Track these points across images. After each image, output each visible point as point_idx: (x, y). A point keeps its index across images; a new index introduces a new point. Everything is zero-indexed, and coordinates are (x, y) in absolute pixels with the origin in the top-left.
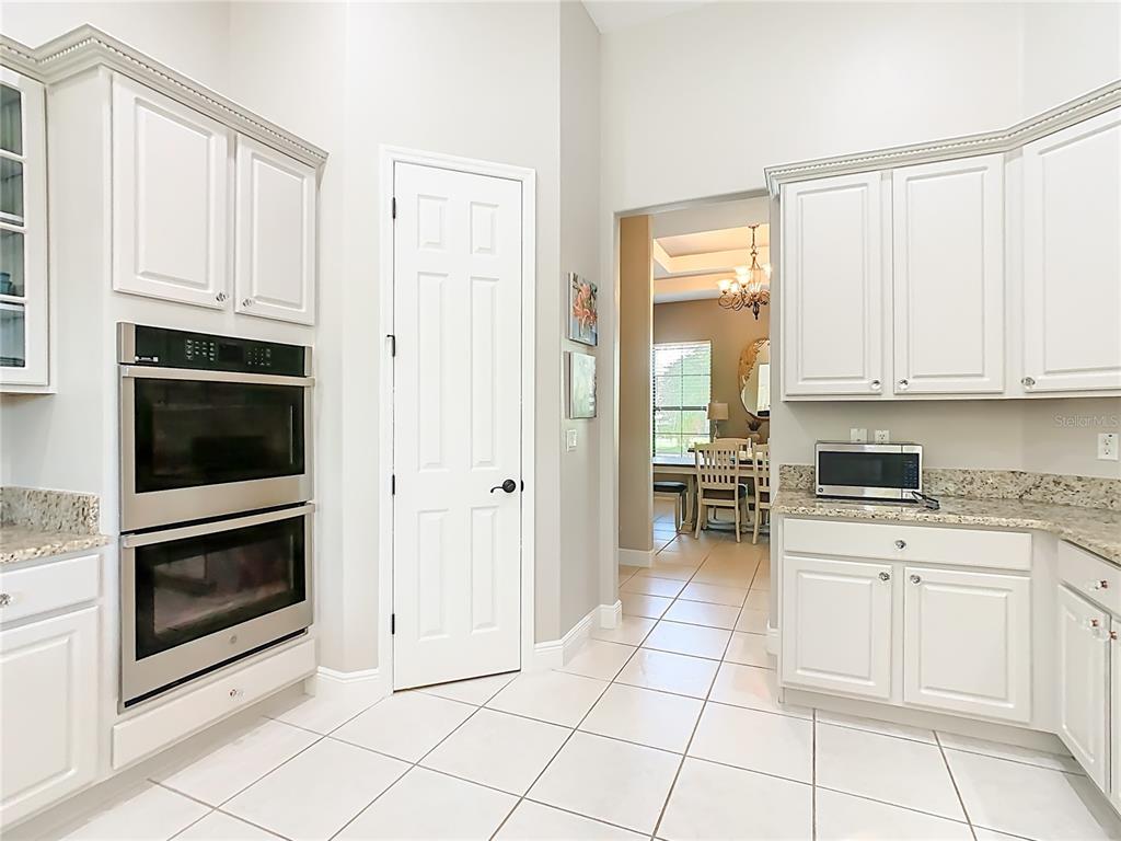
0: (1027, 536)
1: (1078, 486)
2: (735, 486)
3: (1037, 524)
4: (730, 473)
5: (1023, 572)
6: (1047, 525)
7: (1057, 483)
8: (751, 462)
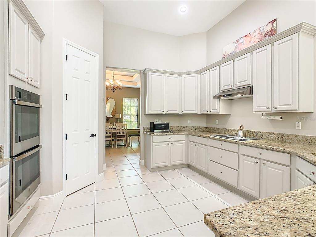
0: (185, 135)
1: (186, 127)
2: (111, 135)
3: (186, 133)
4: (110, 131)
5: (184, 141)
6: (187, 133)
7: (183, 127)
8: (116, 128)
